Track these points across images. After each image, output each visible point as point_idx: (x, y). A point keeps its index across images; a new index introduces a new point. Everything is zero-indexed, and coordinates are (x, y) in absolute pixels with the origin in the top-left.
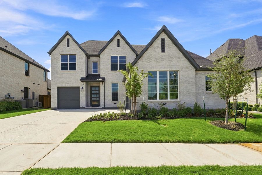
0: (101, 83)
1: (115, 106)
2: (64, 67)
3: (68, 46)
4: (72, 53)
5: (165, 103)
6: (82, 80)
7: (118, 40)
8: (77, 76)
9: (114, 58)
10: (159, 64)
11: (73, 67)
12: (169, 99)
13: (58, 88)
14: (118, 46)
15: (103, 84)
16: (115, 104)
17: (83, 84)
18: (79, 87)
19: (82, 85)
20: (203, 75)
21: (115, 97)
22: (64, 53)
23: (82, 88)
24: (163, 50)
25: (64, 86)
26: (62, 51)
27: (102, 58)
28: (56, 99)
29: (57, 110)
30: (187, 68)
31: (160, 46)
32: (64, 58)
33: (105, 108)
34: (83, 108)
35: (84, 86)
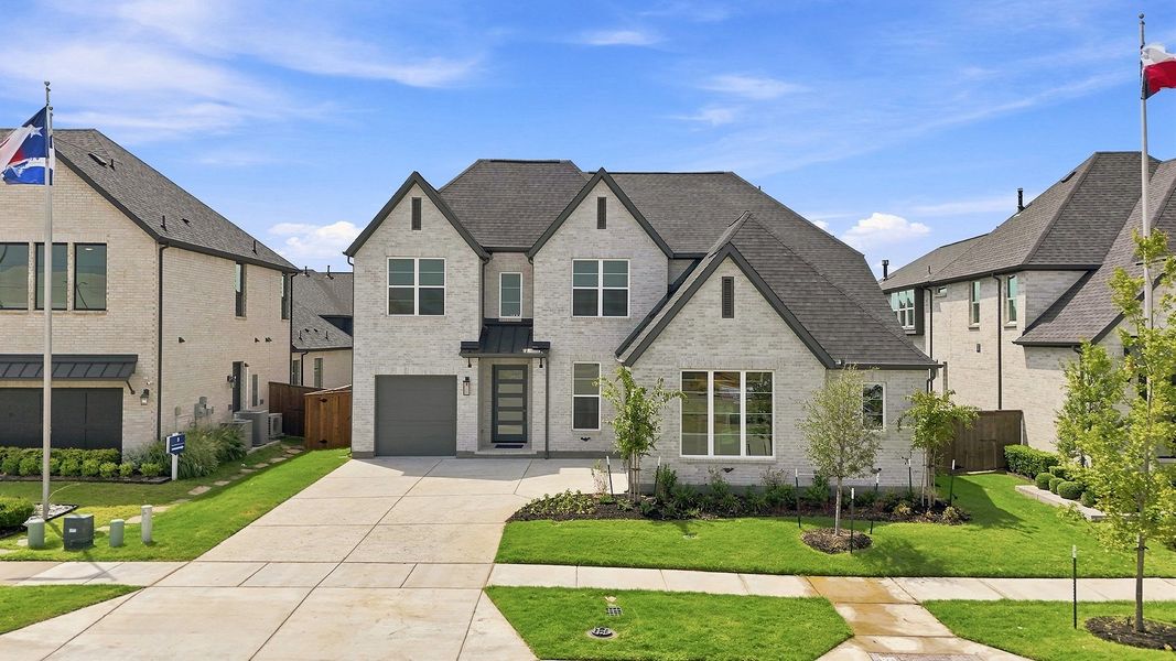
0: (536, 363)
1: (586, 447)
2: (400, 303)
3: (417, 224)
4: (432, 254)
5: (729, 467)
6: (467, 349)
7: (602, 202)
8: (446, 337)
9: (584, 269)
10: (714, 351)
11: (433, 303)
12: (743, 455)
13: (378, 378)
14: (602, 224)
15: (541, 366)
16: (586, 440)
17: (470, 366)
18: (454, 378)
19: (467, 371)
21: (586, 414)
22: (402, 254)
23: (467, 379)
24: (728, 311)
25: (399, 371)
26: (394, 244)
27: (541, 270)
28: (372, 419)
29: (377, 459)
30: (798, 364)
31: (718, 297)
32: (400, 269)
33: (547, 455)
34: (469, 455)
35: (473, 374)
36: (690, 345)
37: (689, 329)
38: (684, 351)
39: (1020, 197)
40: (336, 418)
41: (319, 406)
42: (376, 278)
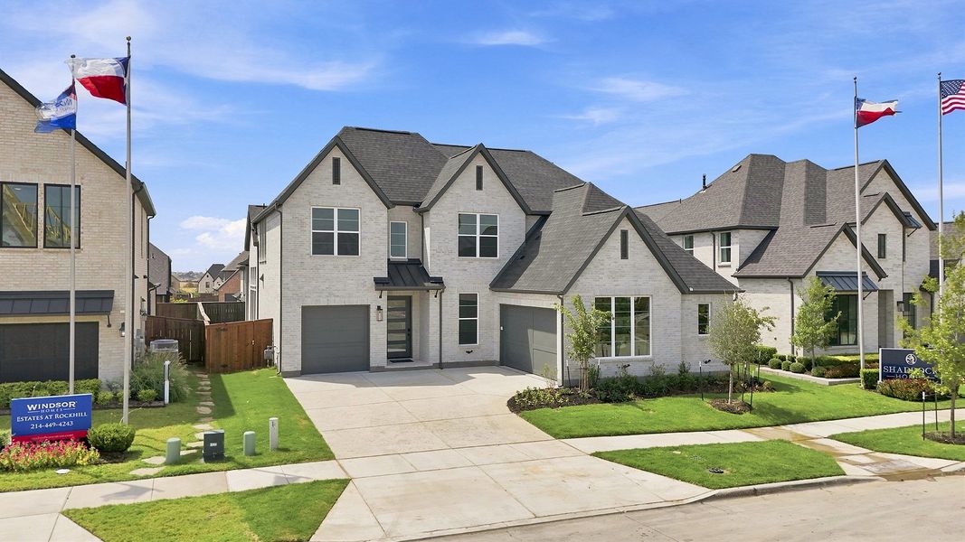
0: (432, 293)
1: (469, 358)
2: (321, 245)
3: (336, 180)
4: (349, 205)
5: (627, 365)
6: (379, 282)
7: (479, 169)
8: (361, 273)
10: (615, 283)
11: (350, 245)
12: (633, 356)
13: (304, 309)
14: (479, 187)
15: (436, 297)
16: (469, 352)
17: (380, 297)
18: (368, 307)
19: (376, 300)
20: (694, 302)
21: (468, 334)
22: (325, 204)
23: (379, 308)
24: (624, 255)
25: (323, 302)
26: (317, 195)
27: (435, 220)
28: (299, 343)
29: (303, 377)
30: (666, 291)
31: (618, 245)
32: (322, 216)
33: (441, 366)
34: (380, 369)
35: (384, 303)
36: (601, 278)
37: (602, 267)
38: (597, 283)
39: (704, 180)
40: (236, 345)
41: (220, 335)
42: (302, 224)
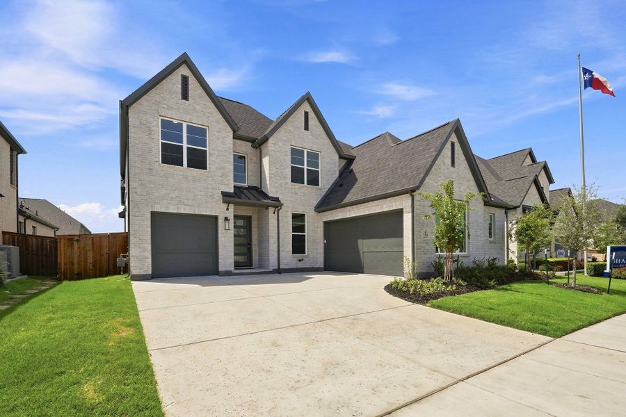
0: (271, 210)
1: (300, 265)
2: (171, 156)
3: (185, 96)
4: (197, 122)
6: (225, 197)
8: (210, 186)
9: (296, 155)
11: (198, 160)
13: (154, 214)
14: (307, 128)
15: (274, 213)
17: (228, 209)
18: (216, 218)
19: (226, 213)
21: (299, 245)
22: (174, 116)
23: (226, 219)
25: (172, 210)
26: (166, 106)
27: (273, 149)
28: (149, 247)
29: (155, 280)
32: (170, 129)
33: (279, 271)
34: (228, 273)
35: (230, 215)
42: (150, 133)
